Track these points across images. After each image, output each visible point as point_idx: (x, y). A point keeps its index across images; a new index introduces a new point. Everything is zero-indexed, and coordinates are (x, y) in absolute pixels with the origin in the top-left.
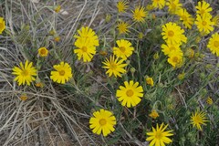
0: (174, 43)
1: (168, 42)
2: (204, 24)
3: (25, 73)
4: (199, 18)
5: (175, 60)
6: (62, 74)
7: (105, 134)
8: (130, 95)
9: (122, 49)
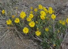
0: (43, 15)
1: (42, 15)
2: (50, 12)
3: (9, 22)
4: (49, 10)
5: (43, 18)
6: (17, 21)
7: (26, 33)
8: (32, 25)
9: (31, 16)
